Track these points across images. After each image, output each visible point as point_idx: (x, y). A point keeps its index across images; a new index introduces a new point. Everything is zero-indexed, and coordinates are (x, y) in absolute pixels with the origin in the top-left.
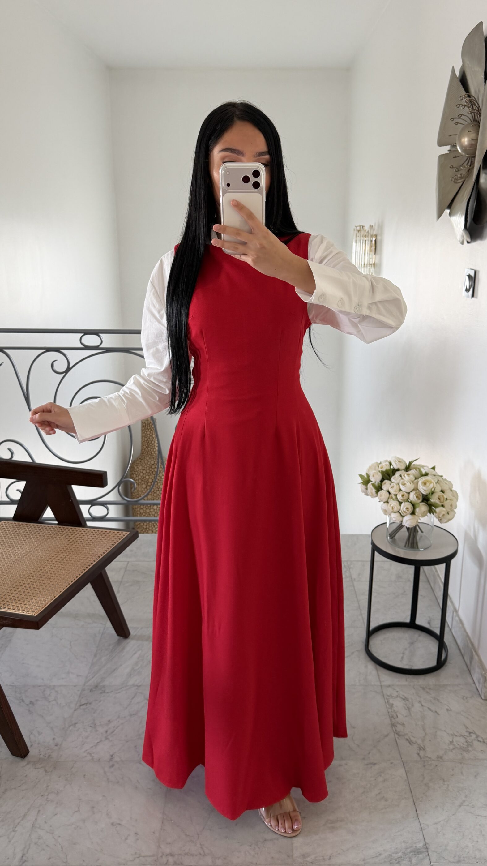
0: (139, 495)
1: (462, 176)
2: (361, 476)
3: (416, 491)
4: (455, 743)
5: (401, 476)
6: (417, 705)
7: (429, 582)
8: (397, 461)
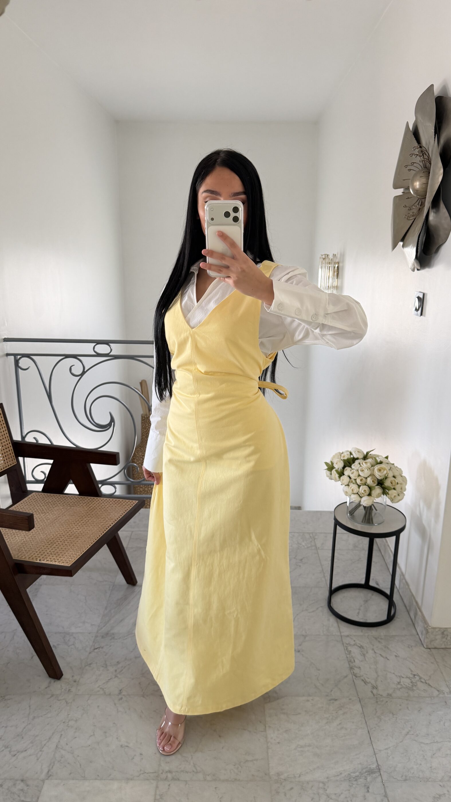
1: (413, 214)
2: (326, 464)
3: (372, 476)
4: (402, 683)
5: (360, 464)
6: (371, 652)
7: (380, 551)
8: (357, 452)
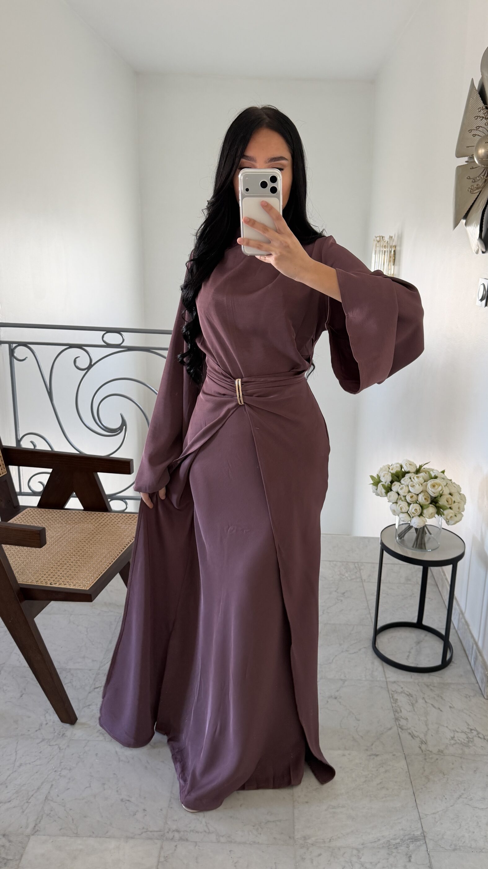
1: (478, 187)
2: (372, 477)
3: (425, 493)
4: (456, 738)
5: (410, 478)
6: (421, 701)
7: (436, 583)
8: (408, 464)
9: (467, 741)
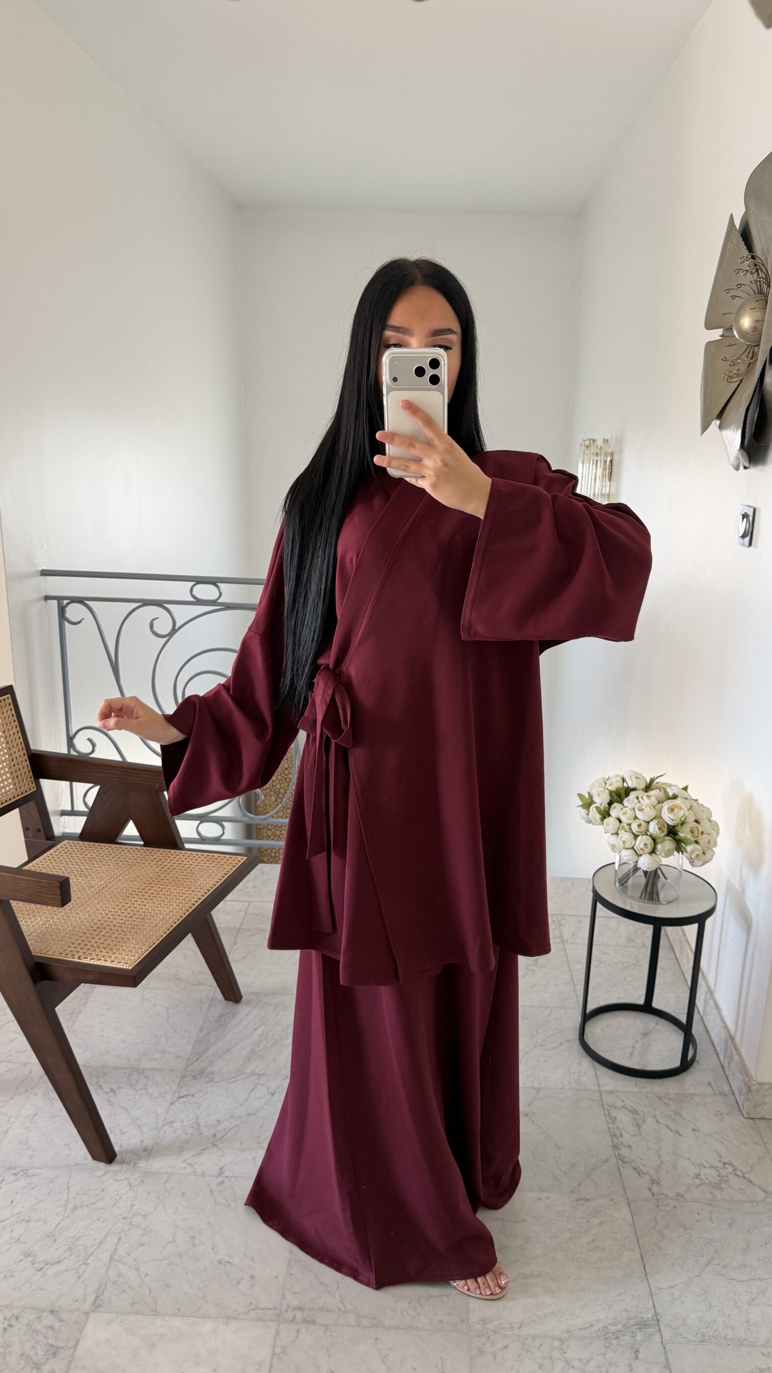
0: (266, 810)
1: (739, 373)
2: (580, 796)
3: (658, 819)
4: (702, 1177)
5: (637, 798)
6: (650, 1121)
7: (673, 949)
8: (634, 778)
9: (718, 1180)
